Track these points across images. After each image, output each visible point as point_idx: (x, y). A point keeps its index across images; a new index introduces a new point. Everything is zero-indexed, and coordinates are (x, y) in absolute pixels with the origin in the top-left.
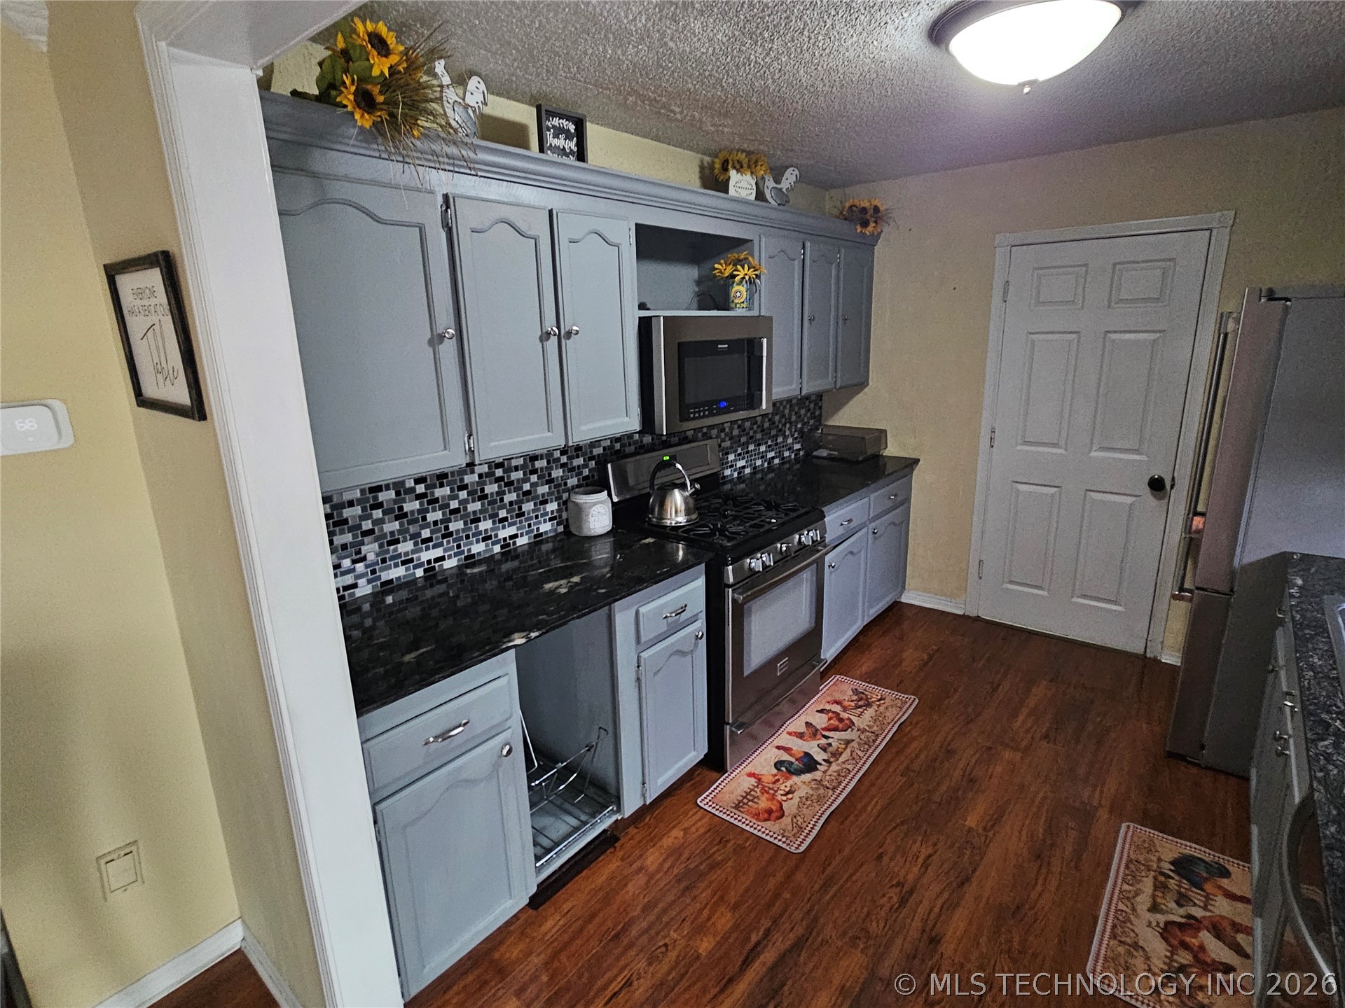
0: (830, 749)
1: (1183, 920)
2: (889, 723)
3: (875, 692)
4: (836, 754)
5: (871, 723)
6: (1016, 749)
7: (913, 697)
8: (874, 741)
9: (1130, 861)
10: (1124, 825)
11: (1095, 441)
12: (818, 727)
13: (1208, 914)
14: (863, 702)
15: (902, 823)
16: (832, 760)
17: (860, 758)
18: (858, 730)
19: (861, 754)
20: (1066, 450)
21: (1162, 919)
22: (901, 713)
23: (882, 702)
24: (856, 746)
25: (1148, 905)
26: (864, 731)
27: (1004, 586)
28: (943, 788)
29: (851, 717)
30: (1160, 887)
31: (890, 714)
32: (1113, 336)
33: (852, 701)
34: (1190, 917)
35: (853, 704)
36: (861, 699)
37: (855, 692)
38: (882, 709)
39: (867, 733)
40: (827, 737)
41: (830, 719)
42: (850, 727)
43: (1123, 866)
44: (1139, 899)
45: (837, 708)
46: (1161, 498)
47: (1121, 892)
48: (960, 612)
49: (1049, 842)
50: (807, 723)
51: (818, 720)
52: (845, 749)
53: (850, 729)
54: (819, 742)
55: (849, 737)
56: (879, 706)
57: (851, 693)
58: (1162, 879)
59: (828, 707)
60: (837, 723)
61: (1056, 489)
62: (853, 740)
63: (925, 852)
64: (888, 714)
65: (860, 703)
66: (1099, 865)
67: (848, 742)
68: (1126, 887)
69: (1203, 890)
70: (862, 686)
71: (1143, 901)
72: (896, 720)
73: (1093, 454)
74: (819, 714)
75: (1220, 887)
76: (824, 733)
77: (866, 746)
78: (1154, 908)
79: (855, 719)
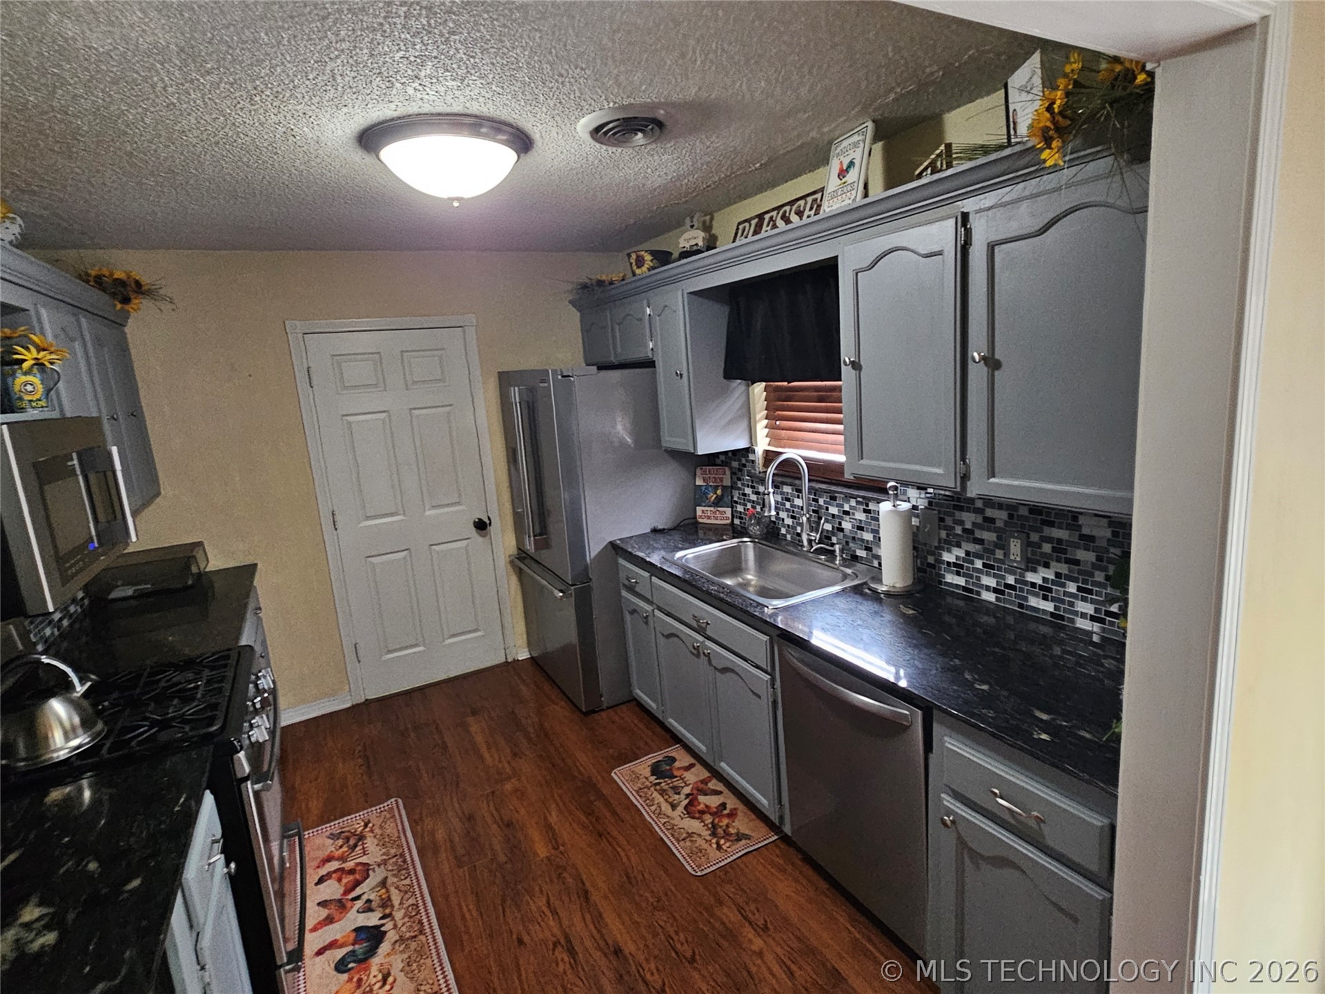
0: (374, 905)
1: (687, 801)
2: (399, 837)
3: (354, 822)
4: (386, 903)
5: (384, 850)
6: (509, 778)
7: (393, 800)
8: (405, 861)
9: (637, 792)
10: (613, 774)
11: (425, 501)
12: (338, 896)
13: (691, 786)
14: (355, 840)
15: (503, 901)
16: (387, 911)
17: (411, 886)
18: (379, 865)
19: (407, 882)
20: (404, 514)
21: (680, 809)
22: (399, 822)
23: (370, 825)
24: (395, 880)
25: (669, 807)
26: (385, 862)
27: (383, 659)
28: (498, 847)
29: (357, 861)
30: (662, 792)
31: (390, 828)
32: (416, 412)
33: (341, 847)
34: (687, 796)
35: (345, 849)
36: (348, 839)
37: (333, 837)
38: (377, 831)
39: (391, 861)
40: (358, 898)
41: (339, 880)
42: (368, 870)
43: (638, 798)
44: (663, 809)
45: (334, 865)
46: (484, 536)
47: (654, 813)
48: (348, 705)
49: (594, 820)
50: (319, 904)
51: (328, 891)
52: (388, 891)
53: (371, 872)
54: (355, 908)
55: (379, 879)
56: (372, 831)
57: (331, 841)
58: (658, 787)
59: (323, 871)
60: (351, 878)
61: (405, 552)
62: (387, 877)
63: (542, 902)
64: (388, 832)
65: (352, 842)
66: (629, 809)
67: (383, 884)
68: (653, 808)
69: (676, 777)
70: (334, 826)
71: (666, 808)
72: (400, 828)
73: (428, 513)
74: (321, 886)
75: (679, 769)
76: (350, 897)
77: (404, 872)
78: (674, 807)
79: (364, 860)
